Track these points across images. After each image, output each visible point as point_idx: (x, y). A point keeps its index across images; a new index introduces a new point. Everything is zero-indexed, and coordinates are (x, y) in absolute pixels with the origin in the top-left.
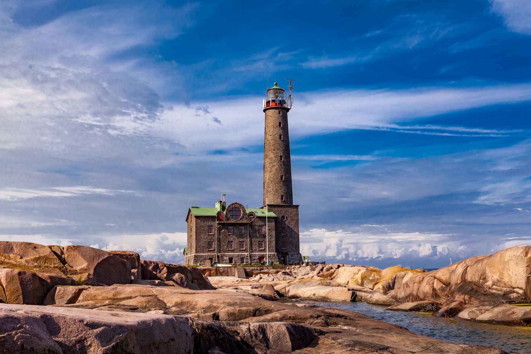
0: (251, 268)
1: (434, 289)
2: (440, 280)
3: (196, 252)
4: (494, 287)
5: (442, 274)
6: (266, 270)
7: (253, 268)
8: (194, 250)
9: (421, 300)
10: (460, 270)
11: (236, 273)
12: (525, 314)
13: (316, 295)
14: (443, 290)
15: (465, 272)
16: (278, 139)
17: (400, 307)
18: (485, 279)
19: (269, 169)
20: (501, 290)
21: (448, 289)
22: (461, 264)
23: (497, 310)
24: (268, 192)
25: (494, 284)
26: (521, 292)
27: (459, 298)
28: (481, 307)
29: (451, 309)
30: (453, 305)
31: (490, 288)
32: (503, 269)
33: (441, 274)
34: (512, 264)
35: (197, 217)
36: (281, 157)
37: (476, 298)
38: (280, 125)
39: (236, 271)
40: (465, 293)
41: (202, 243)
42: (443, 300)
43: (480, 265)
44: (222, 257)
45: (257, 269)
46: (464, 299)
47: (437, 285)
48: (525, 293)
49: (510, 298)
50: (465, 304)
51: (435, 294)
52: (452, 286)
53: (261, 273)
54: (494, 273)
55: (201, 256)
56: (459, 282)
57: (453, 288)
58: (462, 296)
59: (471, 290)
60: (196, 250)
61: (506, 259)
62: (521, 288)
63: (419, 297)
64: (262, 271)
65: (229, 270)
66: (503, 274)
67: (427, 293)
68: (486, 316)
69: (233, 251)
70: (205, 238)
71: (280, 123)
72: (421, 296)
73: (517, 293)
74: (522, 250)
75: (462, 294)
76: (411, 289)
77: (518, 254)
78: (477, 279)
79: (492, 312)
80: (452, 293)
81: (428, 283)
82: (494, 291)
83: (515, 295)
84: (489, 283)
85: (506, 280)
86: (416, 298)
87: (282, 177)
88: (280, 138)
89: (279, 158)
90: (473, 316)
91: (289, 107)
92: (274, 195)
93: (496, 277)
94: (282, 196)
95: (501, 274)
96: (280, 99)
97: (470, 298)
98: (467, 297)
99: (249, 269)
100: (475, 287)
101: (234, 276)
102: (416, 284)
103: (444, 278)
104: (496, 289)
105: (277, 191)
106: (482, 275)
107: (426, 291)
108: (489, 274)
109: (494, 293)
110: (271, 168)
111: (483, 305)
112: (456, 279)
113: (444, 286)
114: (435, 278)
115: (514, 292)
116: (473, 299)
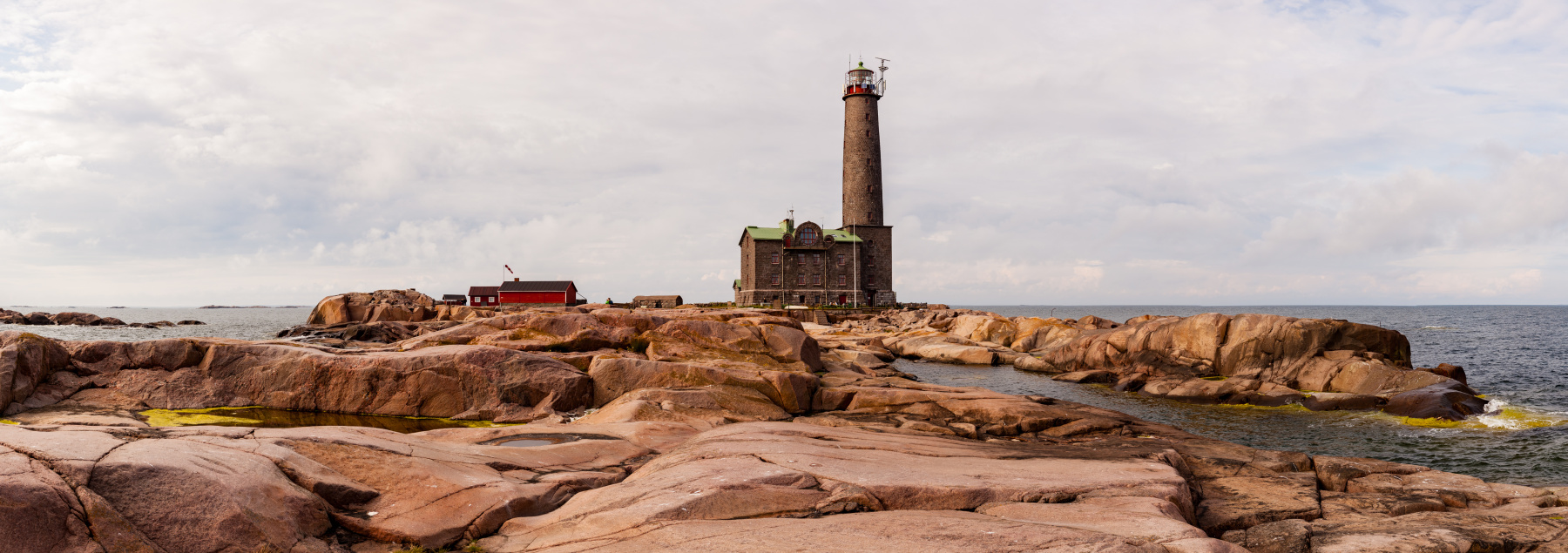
0: (835, 312)
1: (1107, 357)
2: (1114, 346)
3: (756, 288)
4: (1181, 357)
5: (1117, 337)
6: (854, 315)
7: (837, 312)
8: (753, 285)
9: (1090, 368)
10: (1141, 335)
11: (815, 318)
12: (1220, 389)
13: (946, 356)
14: (1118, 357)
15: (1148, 339)
16: (864, 136)
17: (1067, 377)
18: (1170, 348)
19: (851, 177)
20: (1189, 362)
21: (1124, 356)
22: (1142, 329)
23: (1189, 384)
24: (850, 207)
25: (1181, 355)
26: (1210, 363)
27: (1141, 368)
28: (1169, 381)
29: (1133, 382)
30: (1134, 377)
31: (1176, 359)
32: (1192, 338)
33: (1115, 339)
34: (1202, 333)
35: (757, 241)
36: (868, 160)
37: (1162, 370)
38: (867, 118)
39: (815, 315)
40: (1148, 364)
41: (763, 276)
42: (1118, 370)
43: (1166, 331)
44: (790, 294)
45: (842, 314)
46: (1148, 371)
47: (1110, 351)
48: (1214, 365)
49: (1199, 371)
50: (1149, 376)
51: (1108, 361)
52: (1130, 354)
53: (847, 319)
54: (1182, 342)
55: (763, 293)
56: (1139, 350)
57: (1131, 356)
58: (1146, 367)
59: (1155, 361)
60: (756, 284)
61: (1197, 327)
62: (1210, 360)
63: (1086, 365)
64: (849, 316)
65: (806, 313)
66: (1191, 343)
67: (1098, 361)
68: (1178, 391)
69: (804, 287)
70: (766, 268)
71: (867, 115)
72: (1090, 364)
73: (1206, 365)
74: (1213, 318)
75: (1146, 364)
76: (1074, 354)
77: (1209, 323)
78: (1162, 348)
79: (1184, 387)
80: (1131, 362)
81: (1099, 348)
82: (1181, 362)
83: (1203, 367)
84: (1176, 353)
85: (1194, 349)
86: (1082, 365)
87: (869, 187)
88: (867, 135)
89: (866, 162)
90: (1163, 391)
91: (880, 94)
92: (858, 211)
93: (1183, 346)
94: (869, 213)
95: (1190, 344)
96: (867, 83)
97: (1155, 370)
98: (1151, 368)
99: (832, 313)
100: (1159, 357)
101: (812, 321)
102: (1081, 348)
103: (1119, 343)
104: (1183, 360)
105: (862, 206)
106: (1167, 343)
107: (1096, 358)
108: (1176, 342)
109: (1181, 365)
110: (854, 175)
111: (1172, 379)
112: (1134, 346)
113: (1119, 353)
114: (1107, 343)
115: (1202, 364)
116: (1158, 370)
